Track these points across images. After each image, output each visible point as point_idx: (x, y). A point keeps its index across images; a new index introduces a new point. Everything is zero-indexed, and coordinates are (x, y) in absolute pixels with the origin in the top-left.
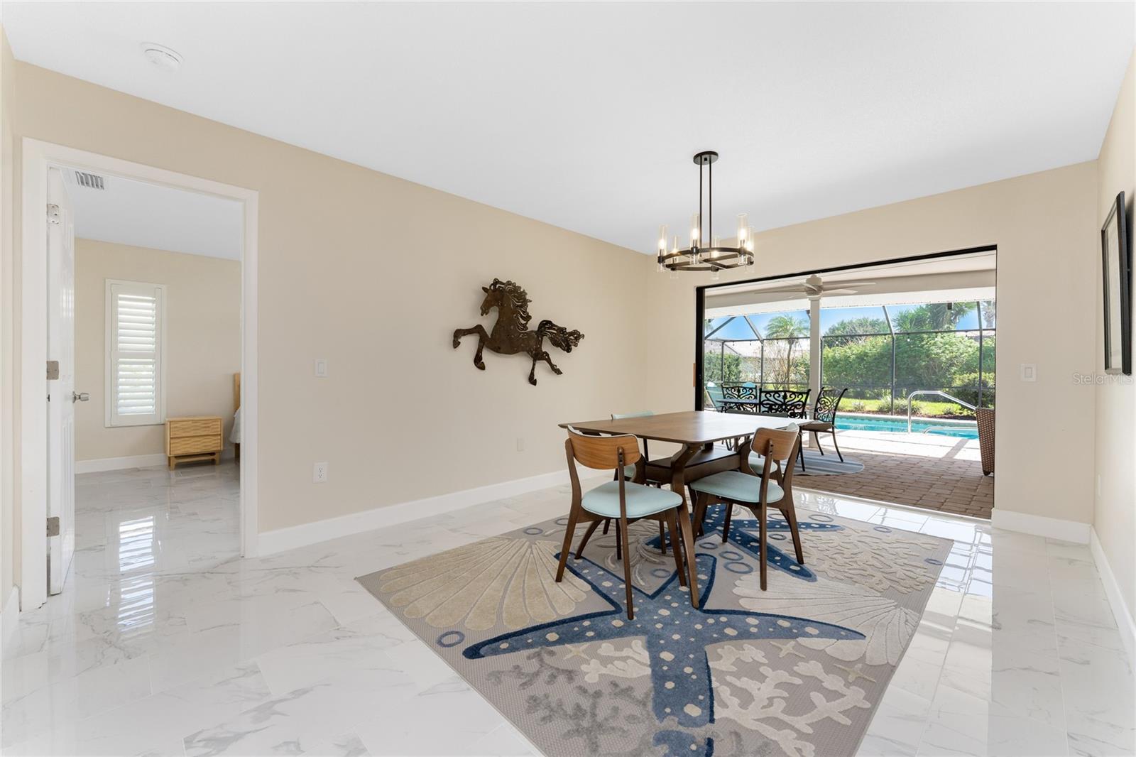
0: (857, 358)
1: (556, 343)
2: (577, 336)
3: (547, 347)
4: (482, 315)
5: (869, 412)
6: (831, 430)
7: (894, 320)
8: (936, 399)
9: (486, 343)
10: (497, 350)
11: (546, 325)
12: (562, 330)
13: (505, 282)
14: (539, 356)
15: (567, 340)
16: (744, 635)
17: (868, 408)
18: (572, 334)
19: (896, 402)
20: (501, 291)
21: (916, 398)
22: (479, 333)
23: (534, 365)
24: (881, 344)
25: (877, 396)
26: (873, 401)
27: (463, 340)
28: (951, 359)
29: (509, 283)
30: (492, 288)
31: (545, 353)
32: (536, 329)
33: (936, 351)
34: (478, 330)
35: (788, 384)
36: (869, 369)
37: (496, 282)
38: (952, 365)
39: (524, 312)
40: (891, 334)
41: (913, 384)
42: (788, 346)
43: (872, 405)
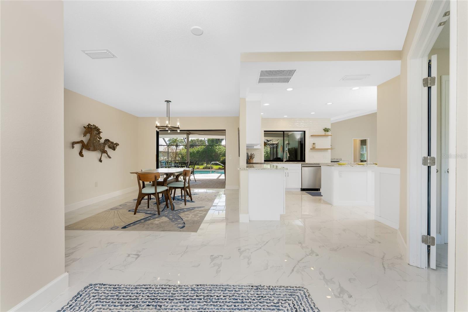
0: (197, 152)
1: (110, 147)
2: (117, 145)
3: (107, 148)
4: (84, 137)
5: (201, 169)
6: (193, 173)
7: (206, 140)
8: (217, 164)
9: (84, 147)
10: (89, 149)
11: (107, 141)
12: (112, 143)
13: (92, 125)
14: (104, 152)
15: (113, 146)
16: (184, 211)
17: (200, 168)
18: (115, 144)
19: (207, 165)
20: (91, 128)
21: (212, 164)
22: (82, 143)
23: (102, 155)
24: (203, 148)
25: (202, 165)
26: (201, 166)
27: (75, 146)
28: (220, 153)
29: (94, 125)
30: (87, 127)
31: (106, 151)
32: (103, 142)
33: (217, 150)
34: (82, 142)
35: (176, 161)
36: (200, 156)
37: (89, 125)
38: (220, 155)
39: (99, 136)
40: (206, 145)
41: (212, 160)
42: (175, 148)
43: (201, 167)
